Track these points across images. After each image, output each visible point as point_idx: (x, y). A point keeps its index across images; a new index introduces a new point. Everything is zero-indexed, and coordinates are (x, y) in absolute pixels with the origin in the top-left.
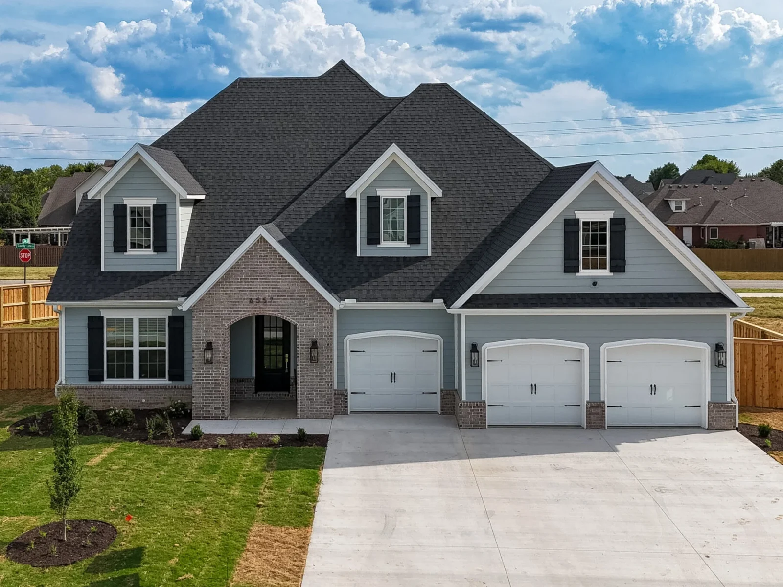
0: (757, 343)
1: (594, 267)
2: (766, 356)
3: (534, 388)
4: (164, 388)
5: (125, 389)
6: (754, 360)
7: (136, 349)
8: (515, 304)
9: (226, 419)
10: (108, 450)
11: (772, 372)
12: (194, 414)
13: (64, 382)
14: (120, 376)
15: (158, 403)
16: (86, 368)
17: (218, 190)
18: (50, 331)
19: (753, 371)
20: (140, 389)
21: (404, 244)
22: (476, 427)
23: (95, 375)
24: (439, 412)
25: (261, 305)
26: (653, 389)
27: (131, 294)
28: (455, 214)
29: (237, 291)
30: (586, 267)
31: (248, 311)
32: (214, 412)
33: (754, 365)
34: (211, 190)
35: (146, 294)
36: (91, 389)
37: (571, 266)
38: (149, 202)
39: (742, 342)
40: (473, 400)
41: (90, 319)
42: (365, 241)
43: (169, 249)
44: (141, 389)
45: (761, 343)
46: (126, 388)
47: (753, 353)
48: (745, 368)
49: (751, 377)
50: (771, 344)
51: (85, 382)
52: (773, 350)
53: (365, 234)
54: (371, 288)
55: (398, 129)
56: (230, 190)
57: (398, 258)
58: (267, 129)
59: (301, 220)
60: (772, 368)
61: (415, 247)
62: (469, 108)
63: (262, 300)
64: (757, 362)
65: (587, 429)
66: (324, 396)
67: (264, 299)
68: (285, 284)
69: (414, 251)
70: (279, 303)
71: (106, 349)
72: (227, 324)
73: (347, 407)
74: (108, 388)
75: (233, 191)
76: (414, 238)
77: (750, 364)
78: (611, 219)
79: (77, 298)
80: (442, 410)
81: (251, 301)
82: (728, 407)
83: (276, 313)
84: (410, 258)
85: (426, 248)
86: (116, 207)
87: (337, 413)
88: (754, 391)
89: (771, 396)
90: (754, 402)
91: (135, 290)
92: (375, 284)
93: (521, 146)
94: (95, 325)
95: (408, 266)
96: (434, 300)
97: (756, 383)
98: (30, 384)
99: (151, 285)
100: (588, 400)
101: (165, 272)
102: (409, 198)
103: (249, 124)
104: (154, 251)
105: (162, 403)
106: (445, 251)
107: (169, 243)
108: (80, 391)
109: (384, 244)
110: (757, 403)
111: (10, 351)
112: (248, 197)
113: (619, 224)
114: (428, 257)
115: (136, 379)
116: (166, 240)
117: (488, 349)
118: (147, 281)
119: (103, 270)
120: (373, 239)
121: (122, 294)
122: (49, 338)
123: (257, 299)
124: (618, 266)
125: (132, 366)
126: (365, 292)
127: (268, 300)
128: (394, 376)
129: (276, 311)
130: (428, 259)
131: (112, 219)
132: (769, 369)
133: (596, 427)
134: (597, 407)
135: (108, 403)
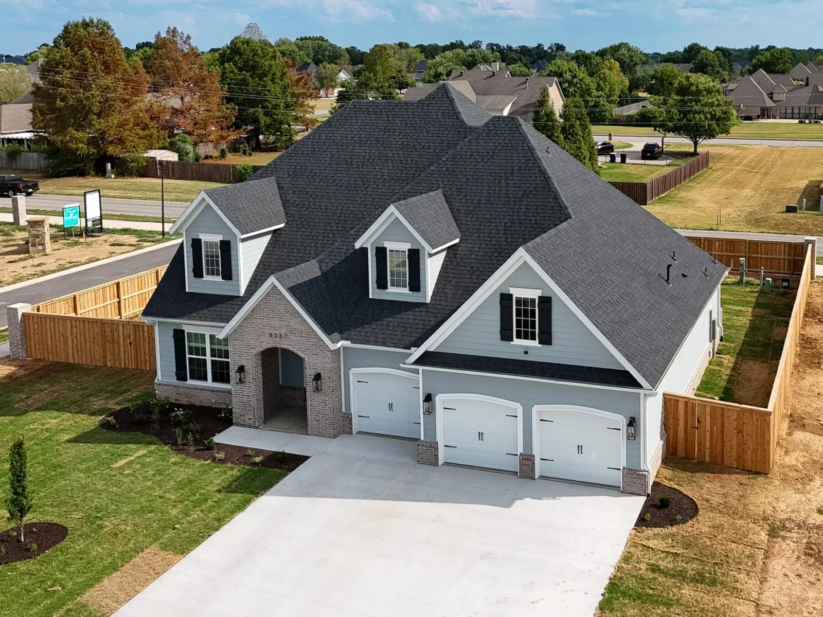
0: (725, 407)
1: (526, 338)
2: (734, 420)
3: (481, 435)
6: (723, 422)
7: (209, 358)
8: (457, 364)
9: (257, 428)
10: (142, 452)
11: (740, 436)
12: (234, 421)
13: (160, 379)
14: (199, 378)
16: (175, 370)
17: (297, 219)
19: (722, 432)
20: (212, 391)
21: (406, 290)
22: (431, 464)
23: (181, 376)
25: (278, 339)
26: (580, 448)
27: (201, 315)
28: (467, 261)
29: (260, 326)
30: (519, 337)
31: (269, 343)
32: (248, 422)
33: (723, 427)
34: (291, 218)
35: (211, 316)
36: (179, 387)
37: (506, 335)
38: (217, 238)
39: (712, 405)
40: (429, 441)
41: (175, 331)
42: (376, 285)
43: (233, 277)
45: (729, 408)
46: (202, 389)
47: (722, 416)
48: (715, 428)
49: (720, 438)
50: (739, 409)
51: (174, 381)
52: (741, 415)
53: (375, 281)
54: (369, 330)
55: (454, 166)
56: (306, 219)
57: (401, 303)
58: (356, 157)
59: (339, 258)
60: (740, 432)
61: (416, 294)
62: (525, 145)
63: (279, 335)
64: (726, 425)
65: (520, 476)
66: (328, 419)
67: (280, 334)
69: (413, 298)
70: (292, 339)
71: (188, 356)
72: (254, 352)
73: (352, 428)
74: (190, 388)
75: (308, 220)
76: (415, 286)
77: (719, 425)
78: (539, 297)
79: (162, 315)
81: (271, 335)
82: (639, 475)
83: (289, 347)
84: (412, 303)
85: (427, 295)
86: (193, 240)
87: (344, 432)
88: (723, 450)
89: (739, 458)
90: (723, 461)
91: (205, 311)
92: (374, 326)
93: (552, 192)
94: (179, 335)
95: (407, 311)
96: (412, 348)
97: (725, 444)
99: (217, 308)
100: (522, 452)
101: (231, 296)
102: (410, 251)
103: (345, 150)
104: (222, 279)
106: (443, 298)
107: (234, 273)
108: (171, 387)
109: (391, 289)
110: (725, 462)
112: (317, 227)
113: (546, 302)
114: (426, 304)
115: (210, 383)
116: (231, 270)
117: (439, 399)
118: (216, 304)
119: (187, 291)
120: (382, 284)
121: (194, 314)
123: (275, 334)
124: (546, 339)
125: (206, 371)
126: (363, 334)
127: (283, 336)
128: (391, 406)
129: (289, 345)
130: (425, 306)
131: (191, 250)
132: (738, 433)
133: (527, 477)
134: (527, 460)
135: (191, 400)
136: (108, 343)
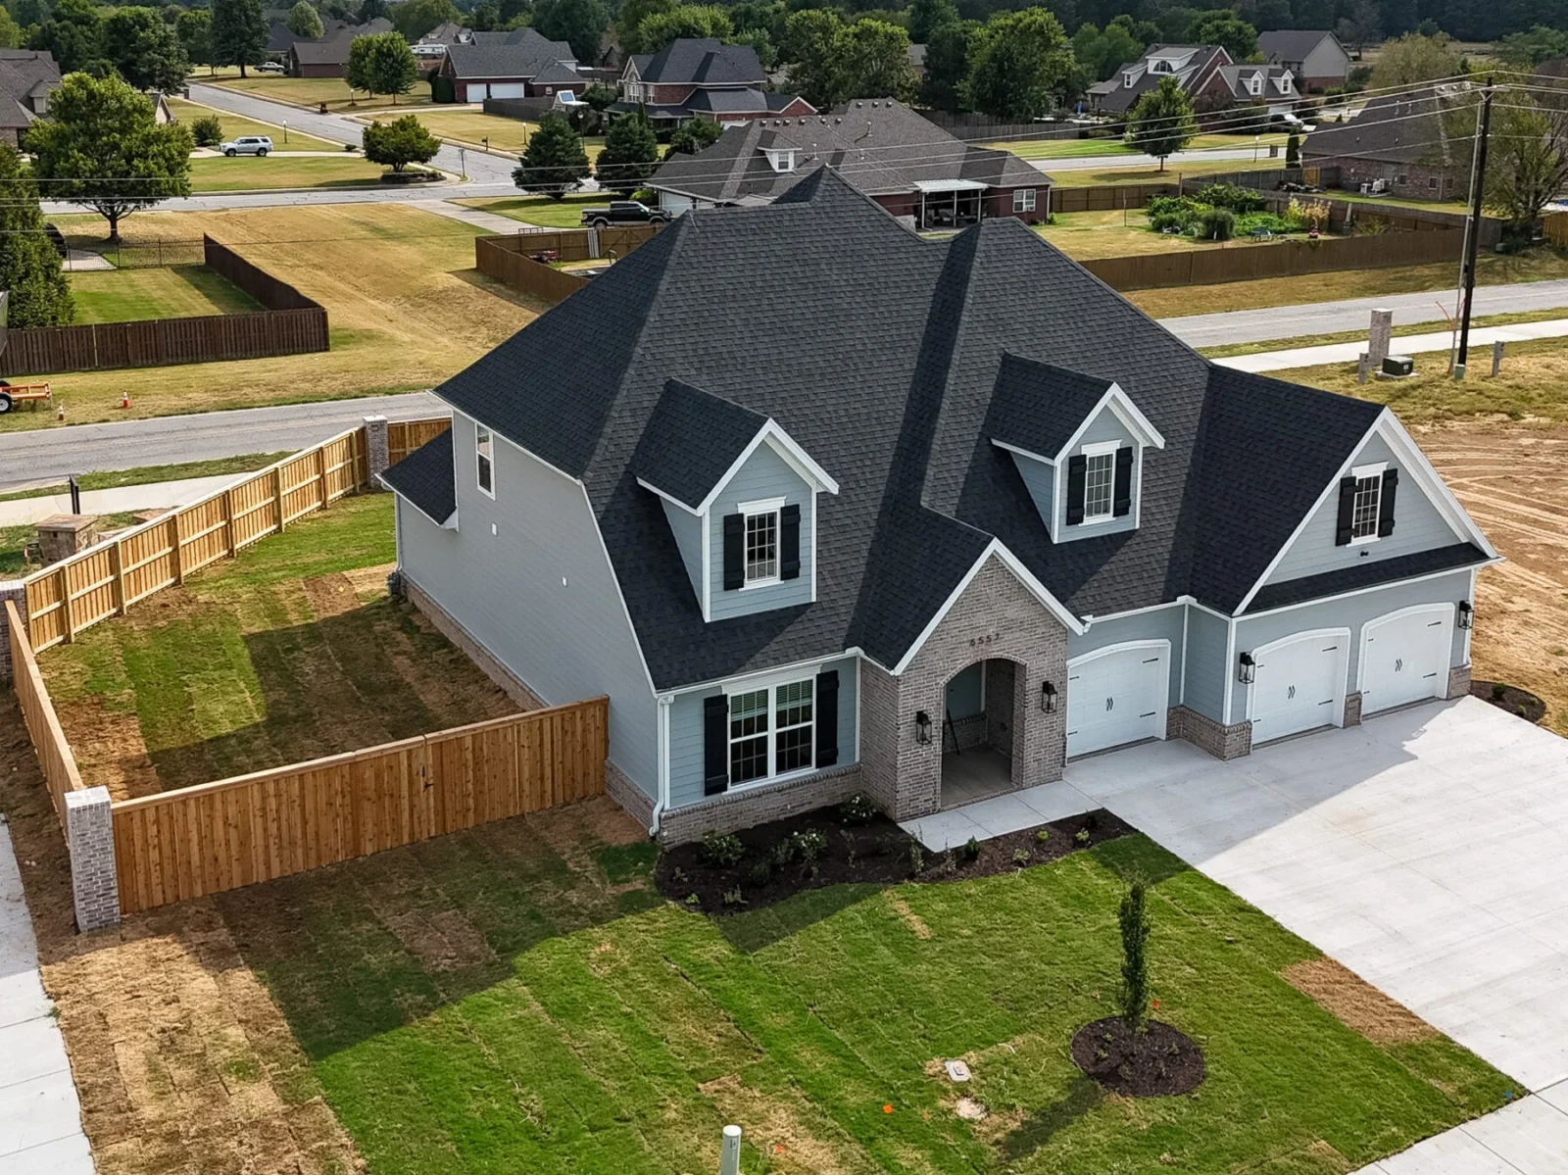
1: (1364, 533)
3: (1291, 691)
4: (814, 780)
5: (760, 796)
7: (772, 733)
9: (938, 812)
12: (898, 815)
13: (667, 807)
14: (749, 776)
15: (803, 805)
16: (702, 779)
18: (541, 717)
20: (778, 791)
21: (1109, 517)
22: (1241, 754)
23: (715, 783)
24: (1164, 737)
25: (986, 646)
26: (1399, 664)
27: (771, 654)
29: (955, 633)
30: (1357, 534)
31: (971, 657)
32: (922, 806)
35: (793, 651)
36: (712, 807)
37: (1342, 537)
38: (774, 505)
40: (1238, 723)
41: (708, 702)
42: (1064, 521)
43: (802, 572)
44: (780, 790)
51: (700, 800)
53: (1064, 513)
57: (1102, 537)
61: (1122, 519)
63: (985, 640)
65: (1344, 728)
67: (988, 637)
68: (1015, 611)
69: (1121, 525)
70: (1006, 638)
71: (730, 742)
72: (943, 681)
74: (736, 800)
76: (1122, 510)
78: (1384, 472)
80: (1168, 734)
81: (972, 643)
83: (1002, 653)
84: (1116, 535)
85: (1134, 520)
86: (728, 519)
91: (773, 646)
92: (1096, 584)
95: (1119, 547)
96: (1178, 599)
98: (511, 809)
99: (790, 633)
100: (1346, 692)
101: (796, 607)
102: (1119, 452)
104: (782, 579)
105: (810, 803)
107: (802, 562)
108: (696, 813)
109: (1087, 521)
111: (476, 764)
113: (1391, 477)
114: (1135, 531)
115: (773, 777)
116: (797, 559)
117: (1259, 654)
118: (781, 628)
119: (707, 619)
120: (1074, 517)
122: (541, 728)
123: (979, 638)
124: (1389, 528)
125: (766, 758)
127: (993, 637)
128: (1110, 701)
129: (1003, 650)
130: (1135, 533)
131: (720, 539)
133: (1352, 723)
134: (1354, 700)
135: (736, 822)
136: (366, 805)
